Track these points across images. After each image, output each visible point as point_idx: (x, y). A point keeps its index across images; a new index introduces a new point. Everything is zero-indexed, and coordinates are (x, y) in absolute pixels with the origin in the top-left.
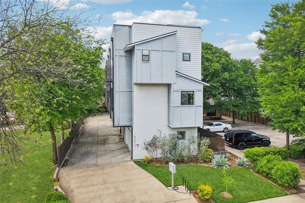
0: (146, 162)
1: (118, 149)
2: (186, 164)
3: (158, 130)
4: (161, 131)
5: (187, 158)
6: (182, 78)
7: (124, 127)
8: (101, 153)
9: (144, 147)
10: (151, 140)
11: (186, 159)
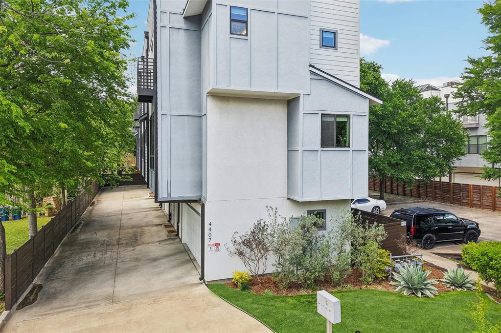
0: (237, 287)
1: (167, 256)
2: (335, 287)
3: (269, 208)
4: (274, 210)
5: (338, 274)
6: (325, 83)
7: (178, 202)
8: (127, 266)
9: (234, 250)
10: (249, 233)
11: (336, 275)
